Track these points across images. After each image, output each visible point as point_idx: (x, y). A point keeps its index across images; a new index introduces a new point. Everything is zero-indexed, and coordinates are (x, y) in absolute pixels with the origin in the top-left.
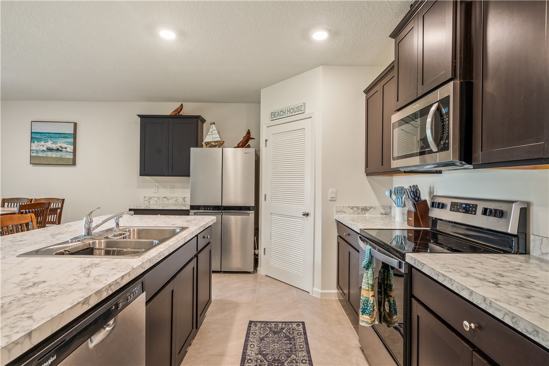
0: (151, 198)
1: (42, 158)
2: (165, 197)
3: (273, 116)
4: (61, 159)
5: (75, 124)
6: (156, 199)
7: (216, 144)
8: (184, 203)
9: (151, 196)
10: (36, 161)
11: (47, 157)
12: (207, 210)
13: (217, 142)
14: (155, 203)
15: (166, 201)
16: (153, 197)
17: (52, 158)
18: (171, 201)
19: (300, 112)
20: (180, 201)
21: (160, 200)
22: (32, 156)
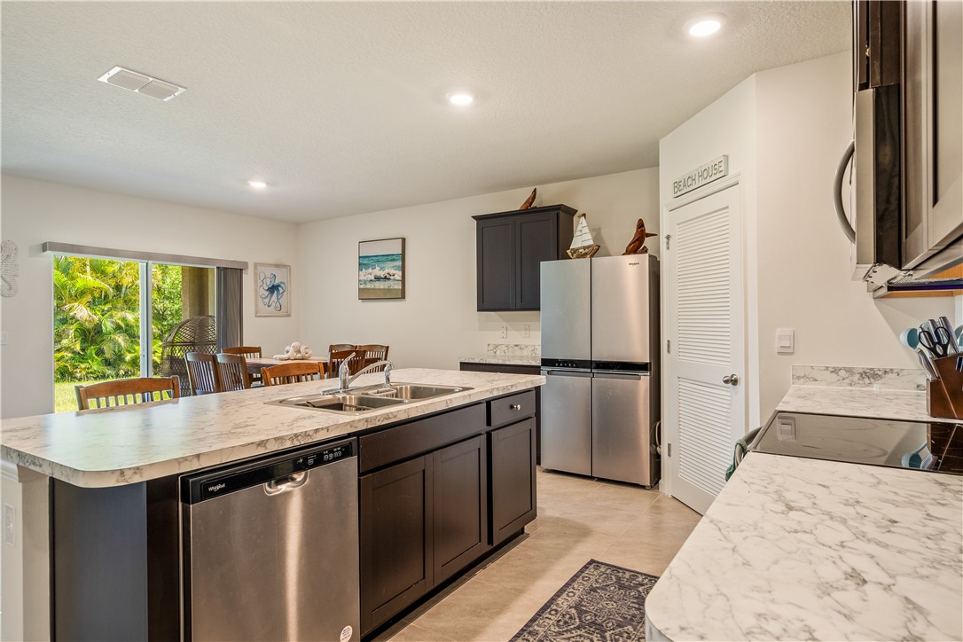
0: (497, 347)
1: (371, 291)
2: (516, 346)
3: (676, 190)
4: (389, 290)
5: (404, 240)
6: (504, 348)
7: (587, 250)
9: (497, 343)
10: (366, 295)
11: (374, 289)
12: (567, 366)
13: (588, 247)
14: (503, 354)
15: (518, 352)
16: (499, 345)
17: (379, 289)
18: (525, 352)
19: (719, 175)
21: (510, 349)
22: (361, 289)
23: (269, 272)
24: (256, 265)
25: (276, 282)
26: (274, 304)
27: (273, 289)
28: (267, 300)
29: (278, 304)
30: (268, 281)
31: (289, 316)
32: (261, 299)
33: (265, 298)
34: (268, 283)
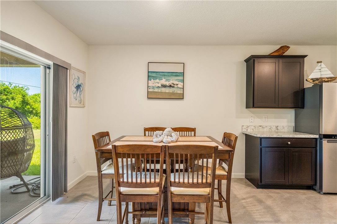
0: (248, 127)
1: (158, 93)
2: (260, 126)
4: (173, 94)
5: (184, 65)
6: (253, 127)
8: (277, 131)
10: (152, 96)
11: (162, 92)
13: (330, 78)
14: (252, 130)
15: (261, 129)
16: (250, 126)
17: (165, 93)
18: (265, 129)
20: (274, 129)
21: (257, 128)
22: (149, 92)
23: (76, 74)
28: (75, 95)
30: (76, 81)
31: (84, 107)
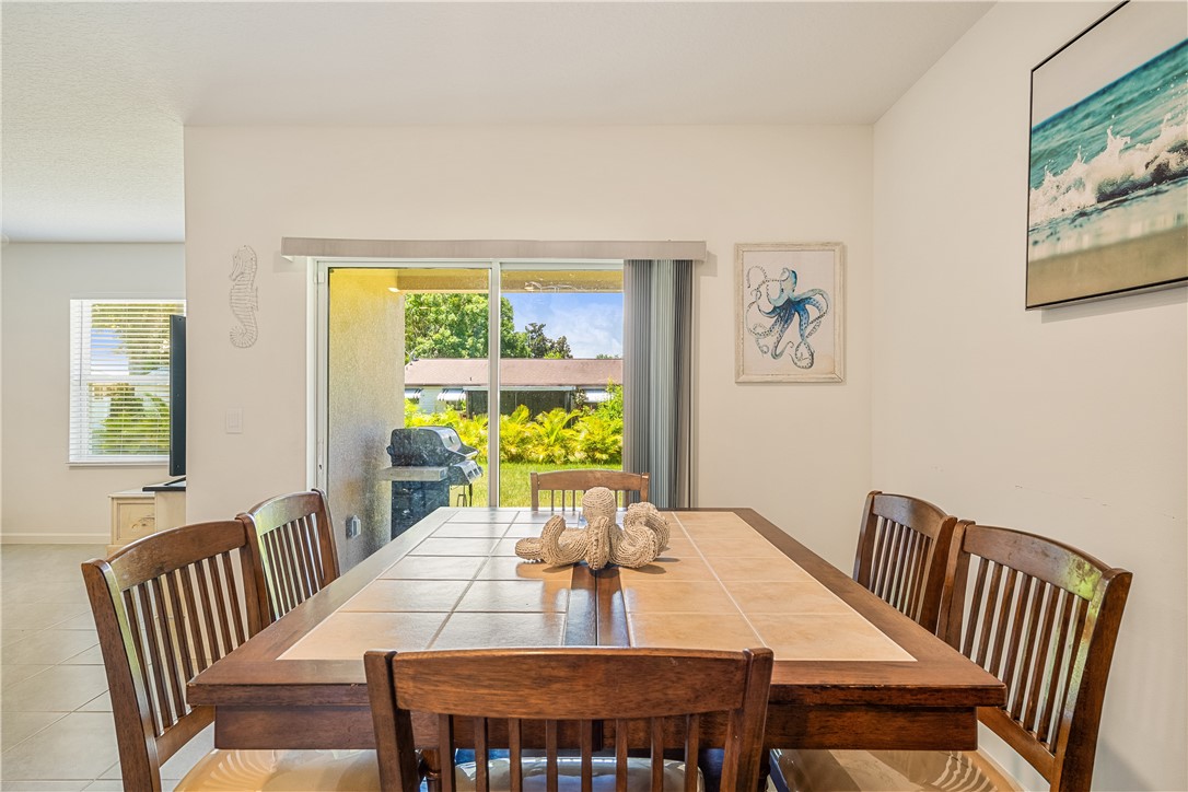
1: (1076, 263)
4: (1180, 236)
11: (1098, 250)
17: (1125, 244)
22: (1034, 263)
23: (775, 266)
24: (740, 250)
25: (800, 291)
26: (790, 351)
27: (791, 309)
29: (803, 348)
30: (774, 289)
31: (839, 381)
32: (750, 339)
33: (766, 334)
34: (775, 293)
